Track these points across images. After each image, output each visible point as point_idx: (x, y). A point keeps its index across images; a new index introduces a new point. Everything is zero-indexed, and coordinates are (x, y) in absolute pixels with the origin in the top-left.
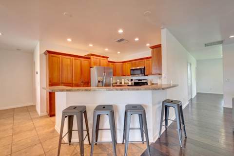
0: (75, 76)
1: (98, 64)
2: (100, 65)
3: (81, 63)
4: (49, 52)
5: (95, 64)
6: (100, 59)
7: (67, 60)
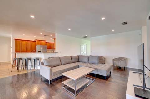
0: (28, 49)
1: (40, 44)
2: (41, 44)
3: (31, 43)
4: (16, 39)
5: (38, 44)
6: (41, 42)
7: (24, 42)
